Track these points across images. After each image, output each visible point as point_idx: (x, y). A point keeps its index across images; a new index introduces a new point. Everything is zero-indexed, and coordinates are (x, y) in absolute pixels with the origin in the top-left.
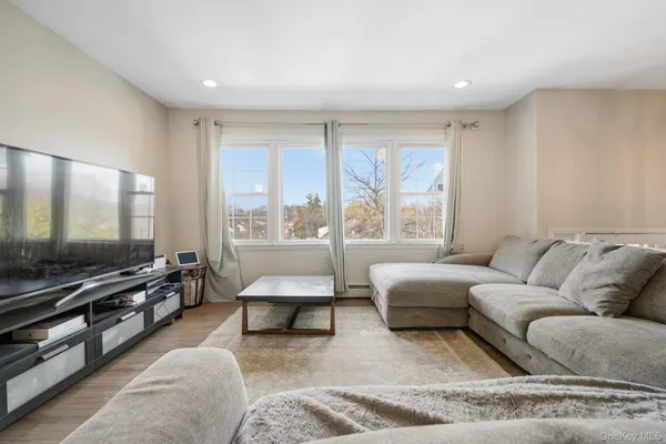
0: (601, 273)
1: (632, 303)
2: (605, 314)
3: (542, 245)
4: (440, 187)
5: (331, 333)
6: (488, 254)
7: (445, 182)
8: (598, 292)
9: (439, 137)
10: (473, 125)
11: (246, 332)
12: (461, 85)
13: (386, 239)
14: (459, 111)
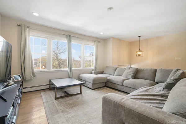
0: (130, 72)
1: (135, 76)
2: (132, 79)
3: (115, 68)
4: (93, 55)
5: (81, 93)
6: (103, 70)
7: (94, 54)
8: (130, 75)
9: (92, 43)
10: (99, 42)
11: (56, 98)
12: (102, 33)
13: (82, 68)
14: (97, 38)
